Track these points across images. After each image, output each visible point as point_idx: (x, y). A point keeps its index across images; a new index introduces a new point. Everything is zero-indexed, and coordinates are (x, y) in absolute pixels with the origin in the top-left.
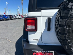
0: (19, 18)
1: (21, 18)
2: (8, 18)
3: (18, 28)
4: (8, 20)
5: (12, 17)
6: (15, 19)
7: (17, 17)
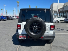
0: (15, 19)
1: (16, 19)
2: (5, 19)
3: (13, 27)
4: (5, 20)
5: (9, 18)
6: (11, 19)
7: (13, 18)
